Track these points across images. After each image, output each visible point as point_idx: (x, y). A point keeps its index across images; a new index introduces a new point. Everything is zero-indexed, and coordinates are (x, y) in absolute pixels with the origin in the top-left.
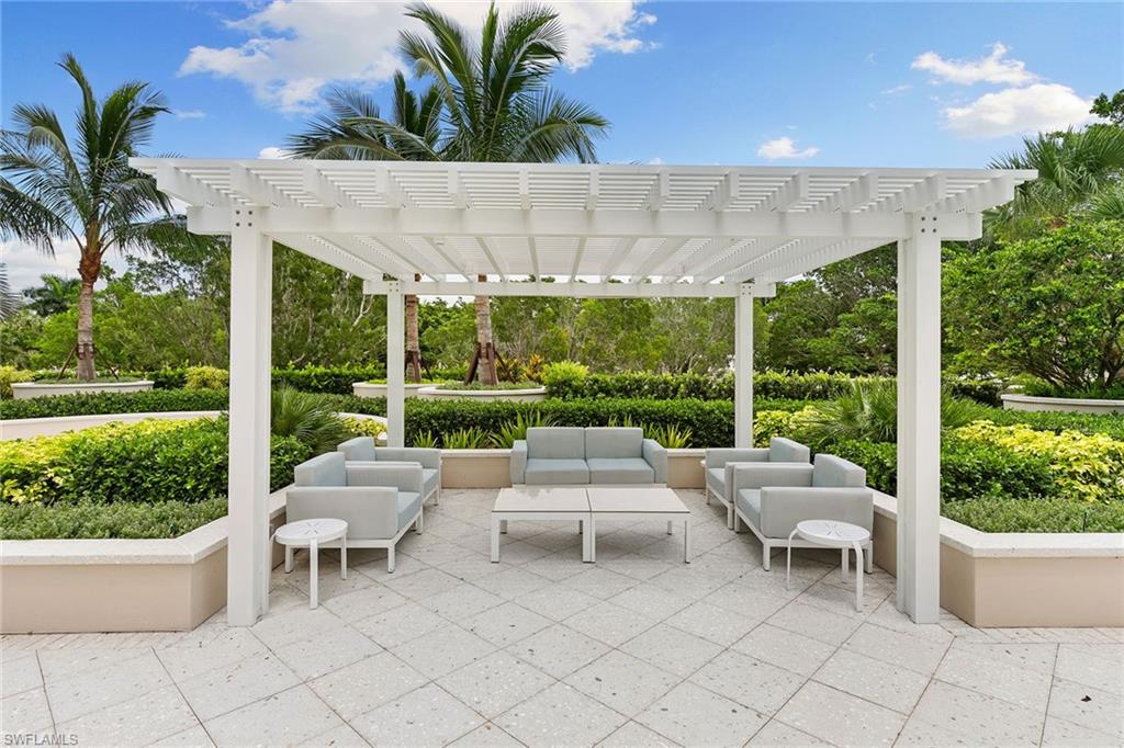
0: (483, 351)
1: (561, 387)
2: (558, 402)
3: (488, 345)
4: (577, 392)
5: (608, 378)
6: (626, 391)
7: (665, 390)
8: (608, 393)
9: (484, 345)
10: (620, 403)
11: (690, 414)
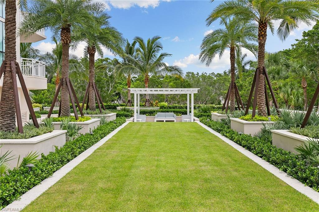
0: (147, 101)
1: (162, 107)
2: (162, 110)
3: (148, 99)
4: (165, 108)
5: (171, 106)
6: (174, 108)
7: (181, 108)
8: (171, 108)
9: (147, 99)
10: (172, 110)
11: (183, 111)
